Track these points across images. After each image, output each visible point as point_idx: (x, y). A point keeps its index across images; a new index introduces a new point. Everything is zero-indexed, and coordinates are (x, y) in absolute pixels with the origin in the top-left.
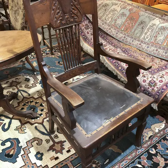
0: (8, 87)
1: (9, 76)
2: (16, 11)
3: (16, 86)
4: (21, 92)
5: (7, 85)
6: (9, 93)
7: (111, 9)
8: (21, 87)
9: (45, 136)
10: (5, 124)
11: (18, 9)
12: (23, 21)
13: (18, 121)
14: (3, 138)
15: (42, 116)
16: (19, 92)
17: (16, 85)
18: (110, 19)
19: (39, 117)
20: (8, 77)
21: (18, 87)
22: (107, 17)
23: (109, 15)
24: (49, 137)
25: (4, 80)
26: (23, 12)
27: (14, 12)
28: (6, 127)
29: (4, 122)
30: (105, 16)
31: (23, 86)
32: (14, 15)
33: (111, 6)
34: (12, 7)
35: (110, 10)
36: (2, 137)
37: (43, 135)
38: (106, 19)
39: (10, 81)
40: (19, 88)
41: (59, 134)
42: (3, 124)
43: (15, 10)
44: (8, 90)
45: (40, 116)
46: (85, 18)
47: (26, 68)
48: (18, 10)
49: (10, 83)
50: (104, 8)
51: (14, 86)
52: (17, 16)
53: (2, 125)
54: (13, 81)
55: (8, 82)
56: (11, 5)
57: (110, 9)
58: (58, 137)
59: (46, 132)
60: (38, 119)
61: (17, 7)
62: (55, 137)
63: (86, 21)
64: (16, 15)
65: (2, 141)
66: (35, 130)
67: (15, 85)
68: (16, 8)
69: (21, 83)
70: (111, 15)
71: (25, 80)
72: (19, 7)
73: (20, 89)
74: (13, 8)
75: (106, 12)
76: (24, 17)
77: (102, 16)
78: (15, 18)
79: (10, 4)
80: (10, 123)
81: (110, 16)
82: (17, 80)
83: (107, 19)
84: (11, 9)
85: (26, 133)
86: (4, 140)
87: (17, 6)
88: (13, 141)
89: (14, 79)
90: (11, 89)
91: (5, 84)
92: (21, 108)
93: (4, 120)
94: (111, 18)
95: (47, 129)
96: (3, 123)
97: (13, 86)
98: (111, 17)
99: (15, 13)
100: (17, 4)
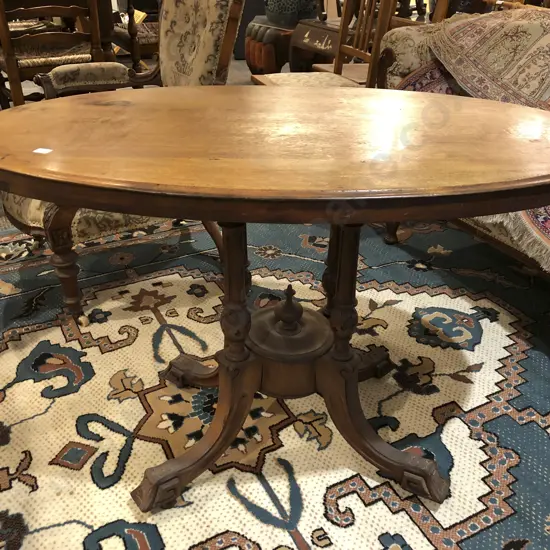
0: (125, 309)
1: (129, 272)
2: (184, 37)
3: (155, 311)
4: (174, 332)
5: (122, 304)
6: (126, 334)
7: (538, 45)
8: (173, 313)
9: (271, 527)
10: (105, 455)
11: (195, 27)
12: (209, 66)
13: (160, 447)
14: (92, 517)
15: (257, 437)
16: (165, 332)
17: (157, 305)
18: (534, 84)
19: (242, 441)
20: (127, 277)
21: (163, 313)
22: (523, 75)
23: (529, 67)
24: (291, 534)
25: (113, 284)
26: (217, 32)
27: (177, 41)
28: (109, 468)
29: (103, 447)
30: (515, 69)
31: (183, 311)
32: (175, 52)
33: (540, 38)
34: (174, 23)
35: (534, 48)
36: (92, 510)
37: (262, 524)
38: (516, 83)
39: (135, 288)
40: (166, 318)
41: (334, 527)
42: (97, 455)
43: (183, 32)
44: (124, 322)
45: (250, 436)
46: (437, 75)
47: (194, 251)
48: (194, 33)
49: (133, 297)
50: (508, 43)
51: (147, 308)
52: (186, 56)
53: (94, 458)
54: (143, 292)
55: (127, 292)
56: (171, 17)
57: (533, 45)
58: (331, 544)
59: (274, 512)
60: (241, 447)
61: (190, 24)
62: (316, 541)
63: (438, 87)
64: (185, 50)
65: (90, 531)
66: (228, 496)
67: (152, 306)
68: (189, 27)
69: (174, 301)
70: (539, 69)
71: (188, 292)
72: (199, 20)
73: (170, 321)
74: (174, 28)
75: (516, 58)
76: (217, 50)
77: (503, 70)
78: (177, 63)
79: (167, 12)
80: (125, 454)
81: (534, 70)
82: (158, 288)
83: (520, 81)
84: (167, 33)
85: (190, 503)
86: (96, 528)
87: (192, 18)
88: (137, 535)
89: (147, 284)
90: (137, 319)
91: (113, 299)
92: (174, 397)
93: (102, 439)
94: (539, 79)
95: (279, 496)
96: (97, 449)
97: (142, 309)
98: (538, 74)
99: (180, 46)
100: (191, 12)
